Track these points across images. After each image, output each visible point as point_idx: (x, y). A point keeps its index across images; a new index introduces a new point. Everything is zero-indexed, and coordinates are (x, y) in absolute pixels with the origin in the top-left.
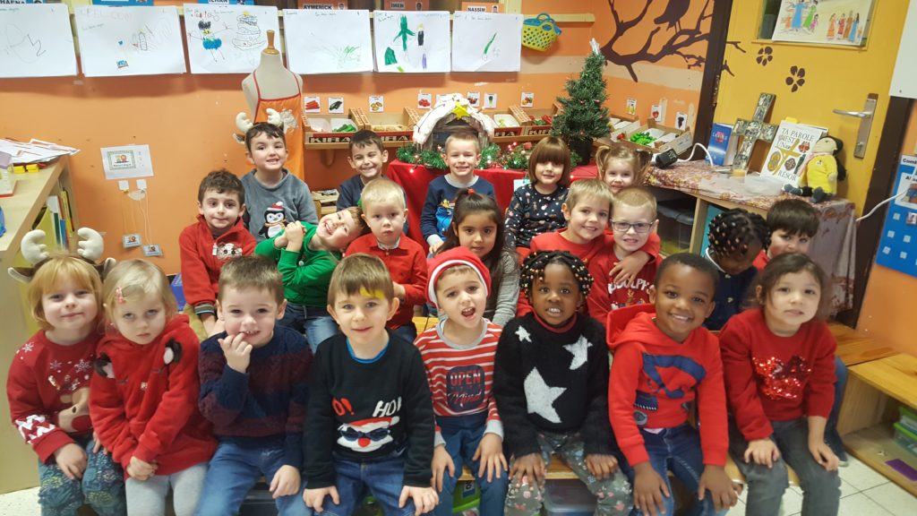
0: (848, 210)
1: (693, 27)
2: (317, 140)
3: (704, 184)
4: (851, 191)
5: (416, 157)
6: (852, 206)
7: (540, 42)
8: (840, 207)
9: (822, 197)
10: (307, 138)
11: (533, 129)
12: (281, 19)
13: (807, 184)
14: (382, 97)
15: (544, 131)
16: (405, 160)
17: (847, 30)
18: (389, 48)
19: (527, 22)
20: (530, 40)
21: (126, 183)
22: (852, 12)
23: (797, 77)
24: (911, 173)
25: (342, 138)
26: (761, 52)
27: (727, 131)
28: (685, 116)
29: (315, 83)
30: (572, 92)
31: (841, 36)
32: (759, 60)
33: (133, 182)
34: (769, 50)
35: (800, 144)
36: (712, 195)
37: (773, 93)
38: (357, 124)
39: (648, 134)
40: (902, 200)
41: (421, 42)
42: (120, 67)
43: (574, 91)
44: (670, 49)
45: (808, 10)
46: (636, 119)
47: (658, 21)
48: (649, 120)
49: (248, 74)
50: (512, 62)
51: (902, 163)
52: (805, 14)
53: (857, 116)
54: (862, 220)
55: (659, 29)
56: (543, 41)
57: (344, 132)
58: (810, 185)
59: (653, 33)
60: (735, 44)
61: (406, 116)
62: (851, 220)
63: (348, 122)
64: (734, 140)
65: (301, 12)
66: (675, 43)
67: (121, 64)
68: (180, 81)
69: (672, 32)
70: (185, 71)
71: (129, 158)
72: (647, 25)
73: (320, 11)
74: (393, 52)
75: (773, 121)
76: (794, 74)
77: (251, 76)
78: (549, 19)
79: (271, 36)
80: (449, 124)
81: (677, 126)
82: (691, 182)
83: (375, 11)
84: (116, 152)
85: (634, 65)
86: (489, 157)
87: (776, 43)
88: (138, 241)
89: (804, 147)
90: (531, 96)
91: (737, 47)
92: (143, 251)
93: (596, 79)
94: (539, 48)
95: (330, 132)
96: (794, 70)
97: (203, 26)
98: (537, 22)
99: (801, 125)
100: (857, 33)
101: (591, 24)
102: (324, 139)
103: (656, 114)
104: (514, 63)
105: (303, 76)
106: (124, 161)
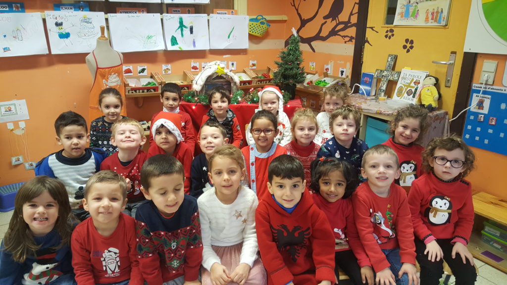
0: (444, 116)
1: (347, 20)
2: (133, 91)
3: (364, 106)
4: (444, 106)
5: (196, 99)
6: (446, 113)
7: (259, 32)
8: (440, 114)
9: (431, 109)
10: (127, 91)
11: (259, 81)
12: (107, 20)
13: (421, 102)
14: (170, 65)
15: (265, 82)
16: (189, 101)
17: (436, 18)
18: (173, 36)
19: (251, 20)
20: (253, 31)
21: (12, 124)
22: (438, 7)
23: (409, 45)
24: (479, 93)
25: (148, 90)
26: (387, 32)
27: (371, 77)
28: (344, 70)
29: (131, 57)
30: (283, 58)
31: (433, 21)
32: (386, 36)
33: (16, 123)
34: (392, 31)
35: (414, 81)
36: (370, 111)
37: (396, 54)
38: (156, 81)
39: (325, 81)
40: (474, 108)
41: (192, 32)
42: (5, 51)
43: (285, 57)
44: (333, 33)
45: (413, 8)
46: (317, 72)
47: (325, 18)
48: (324, 73)
49: (89, 53)
50: (244, 43)
51: (473, 88)
52: (411, 10)
53: (445, 64)
54: (452, 121)
55: (326, 22)
56: (261, 31)
57: (149, 86)
58: (423, 103)
59: (323, 25)
60: (372, 28)
61: (185, 76)
62: (447, 121)
63: (151, 80)
64: (375, 81)
65: (118, 15)
66: (336, 29)
67: (6, 49)
68: (44, 59)
69: (334, 23)
70: (48, 53)
71: (13, 108)
72: (319, 20)
73: (130, 15)
74: (175, 38)
75: (397, 69)
76: (407, 43)
77: (91, 54)
78: (263, 18)
79: (102, 29)
80: (214, 79)
81: (340, 76)
82: (357, 105)
83: (164, 14)
84: (5, 105)
85: (312, 43)
86: (239, 97)
87: (396, 26)
88: (21, 160)
89: (417, 83)
90: (255, 62)
91: (373, 30)
92: (25, 167)
93: (297, 50)
94: (258, 35)
95: (141, 86)
96: (407, 41)
97: (57, 24)
98: (256, 20)
99: (413, 71)
100: (442, 19)
101: (285, 21)
102: (138, 91)
103: (327, 69)
104: (245, 44)
105: (123, 54)
106: (10, 110)
